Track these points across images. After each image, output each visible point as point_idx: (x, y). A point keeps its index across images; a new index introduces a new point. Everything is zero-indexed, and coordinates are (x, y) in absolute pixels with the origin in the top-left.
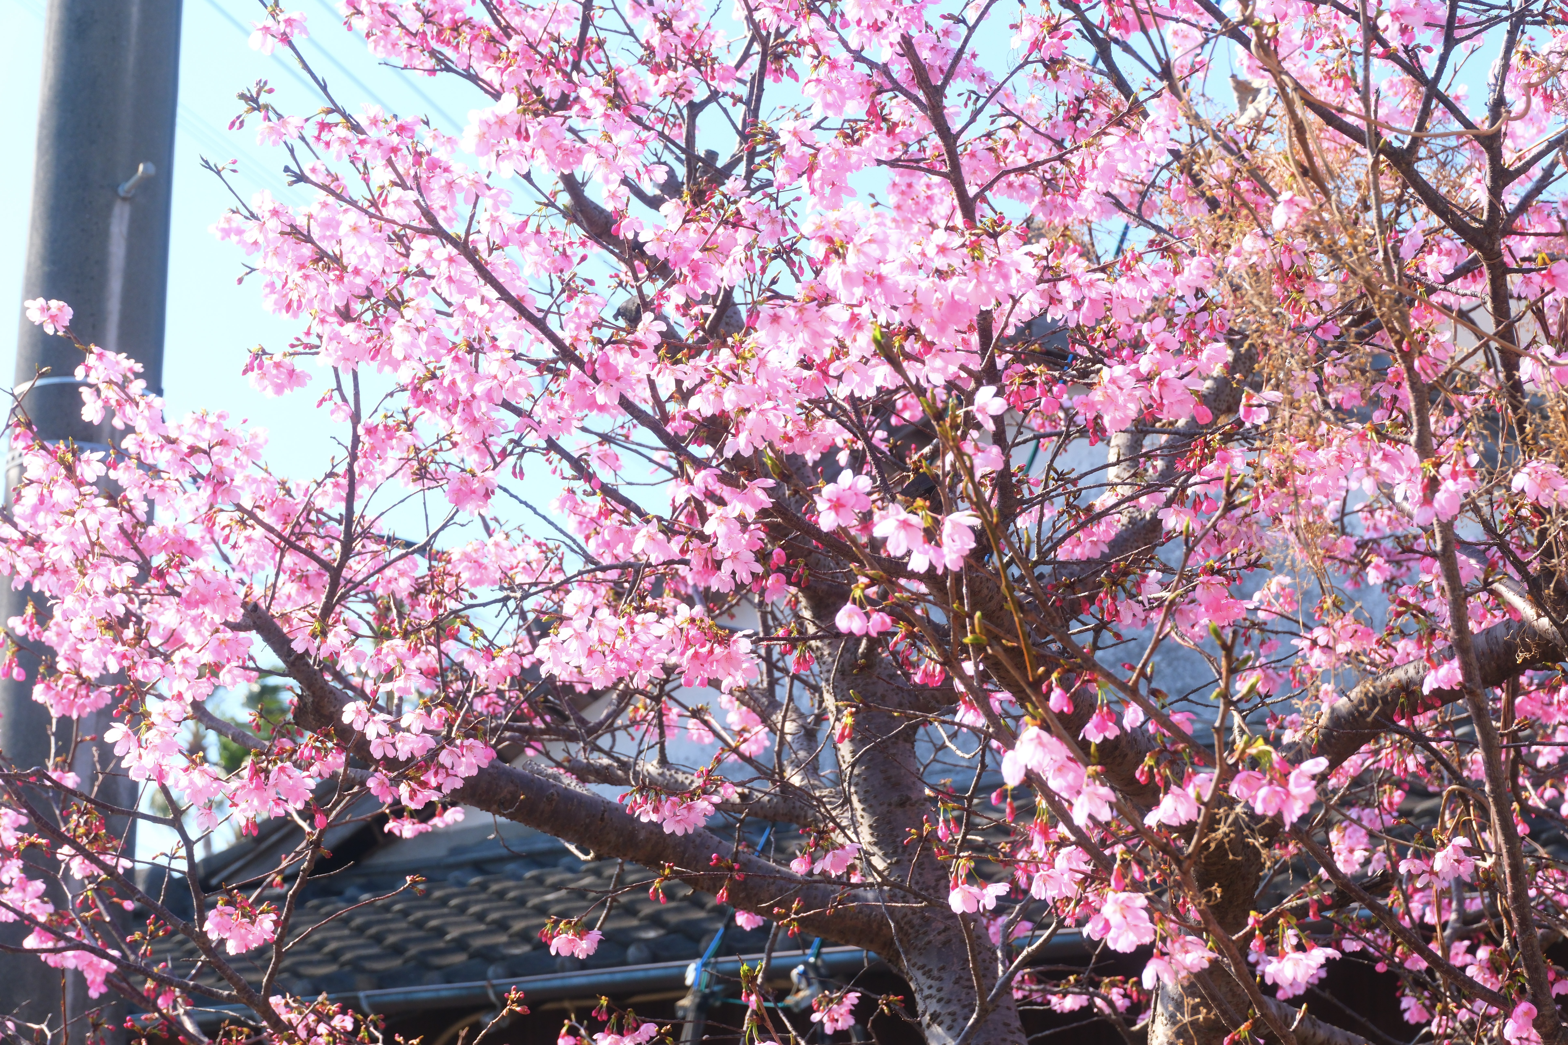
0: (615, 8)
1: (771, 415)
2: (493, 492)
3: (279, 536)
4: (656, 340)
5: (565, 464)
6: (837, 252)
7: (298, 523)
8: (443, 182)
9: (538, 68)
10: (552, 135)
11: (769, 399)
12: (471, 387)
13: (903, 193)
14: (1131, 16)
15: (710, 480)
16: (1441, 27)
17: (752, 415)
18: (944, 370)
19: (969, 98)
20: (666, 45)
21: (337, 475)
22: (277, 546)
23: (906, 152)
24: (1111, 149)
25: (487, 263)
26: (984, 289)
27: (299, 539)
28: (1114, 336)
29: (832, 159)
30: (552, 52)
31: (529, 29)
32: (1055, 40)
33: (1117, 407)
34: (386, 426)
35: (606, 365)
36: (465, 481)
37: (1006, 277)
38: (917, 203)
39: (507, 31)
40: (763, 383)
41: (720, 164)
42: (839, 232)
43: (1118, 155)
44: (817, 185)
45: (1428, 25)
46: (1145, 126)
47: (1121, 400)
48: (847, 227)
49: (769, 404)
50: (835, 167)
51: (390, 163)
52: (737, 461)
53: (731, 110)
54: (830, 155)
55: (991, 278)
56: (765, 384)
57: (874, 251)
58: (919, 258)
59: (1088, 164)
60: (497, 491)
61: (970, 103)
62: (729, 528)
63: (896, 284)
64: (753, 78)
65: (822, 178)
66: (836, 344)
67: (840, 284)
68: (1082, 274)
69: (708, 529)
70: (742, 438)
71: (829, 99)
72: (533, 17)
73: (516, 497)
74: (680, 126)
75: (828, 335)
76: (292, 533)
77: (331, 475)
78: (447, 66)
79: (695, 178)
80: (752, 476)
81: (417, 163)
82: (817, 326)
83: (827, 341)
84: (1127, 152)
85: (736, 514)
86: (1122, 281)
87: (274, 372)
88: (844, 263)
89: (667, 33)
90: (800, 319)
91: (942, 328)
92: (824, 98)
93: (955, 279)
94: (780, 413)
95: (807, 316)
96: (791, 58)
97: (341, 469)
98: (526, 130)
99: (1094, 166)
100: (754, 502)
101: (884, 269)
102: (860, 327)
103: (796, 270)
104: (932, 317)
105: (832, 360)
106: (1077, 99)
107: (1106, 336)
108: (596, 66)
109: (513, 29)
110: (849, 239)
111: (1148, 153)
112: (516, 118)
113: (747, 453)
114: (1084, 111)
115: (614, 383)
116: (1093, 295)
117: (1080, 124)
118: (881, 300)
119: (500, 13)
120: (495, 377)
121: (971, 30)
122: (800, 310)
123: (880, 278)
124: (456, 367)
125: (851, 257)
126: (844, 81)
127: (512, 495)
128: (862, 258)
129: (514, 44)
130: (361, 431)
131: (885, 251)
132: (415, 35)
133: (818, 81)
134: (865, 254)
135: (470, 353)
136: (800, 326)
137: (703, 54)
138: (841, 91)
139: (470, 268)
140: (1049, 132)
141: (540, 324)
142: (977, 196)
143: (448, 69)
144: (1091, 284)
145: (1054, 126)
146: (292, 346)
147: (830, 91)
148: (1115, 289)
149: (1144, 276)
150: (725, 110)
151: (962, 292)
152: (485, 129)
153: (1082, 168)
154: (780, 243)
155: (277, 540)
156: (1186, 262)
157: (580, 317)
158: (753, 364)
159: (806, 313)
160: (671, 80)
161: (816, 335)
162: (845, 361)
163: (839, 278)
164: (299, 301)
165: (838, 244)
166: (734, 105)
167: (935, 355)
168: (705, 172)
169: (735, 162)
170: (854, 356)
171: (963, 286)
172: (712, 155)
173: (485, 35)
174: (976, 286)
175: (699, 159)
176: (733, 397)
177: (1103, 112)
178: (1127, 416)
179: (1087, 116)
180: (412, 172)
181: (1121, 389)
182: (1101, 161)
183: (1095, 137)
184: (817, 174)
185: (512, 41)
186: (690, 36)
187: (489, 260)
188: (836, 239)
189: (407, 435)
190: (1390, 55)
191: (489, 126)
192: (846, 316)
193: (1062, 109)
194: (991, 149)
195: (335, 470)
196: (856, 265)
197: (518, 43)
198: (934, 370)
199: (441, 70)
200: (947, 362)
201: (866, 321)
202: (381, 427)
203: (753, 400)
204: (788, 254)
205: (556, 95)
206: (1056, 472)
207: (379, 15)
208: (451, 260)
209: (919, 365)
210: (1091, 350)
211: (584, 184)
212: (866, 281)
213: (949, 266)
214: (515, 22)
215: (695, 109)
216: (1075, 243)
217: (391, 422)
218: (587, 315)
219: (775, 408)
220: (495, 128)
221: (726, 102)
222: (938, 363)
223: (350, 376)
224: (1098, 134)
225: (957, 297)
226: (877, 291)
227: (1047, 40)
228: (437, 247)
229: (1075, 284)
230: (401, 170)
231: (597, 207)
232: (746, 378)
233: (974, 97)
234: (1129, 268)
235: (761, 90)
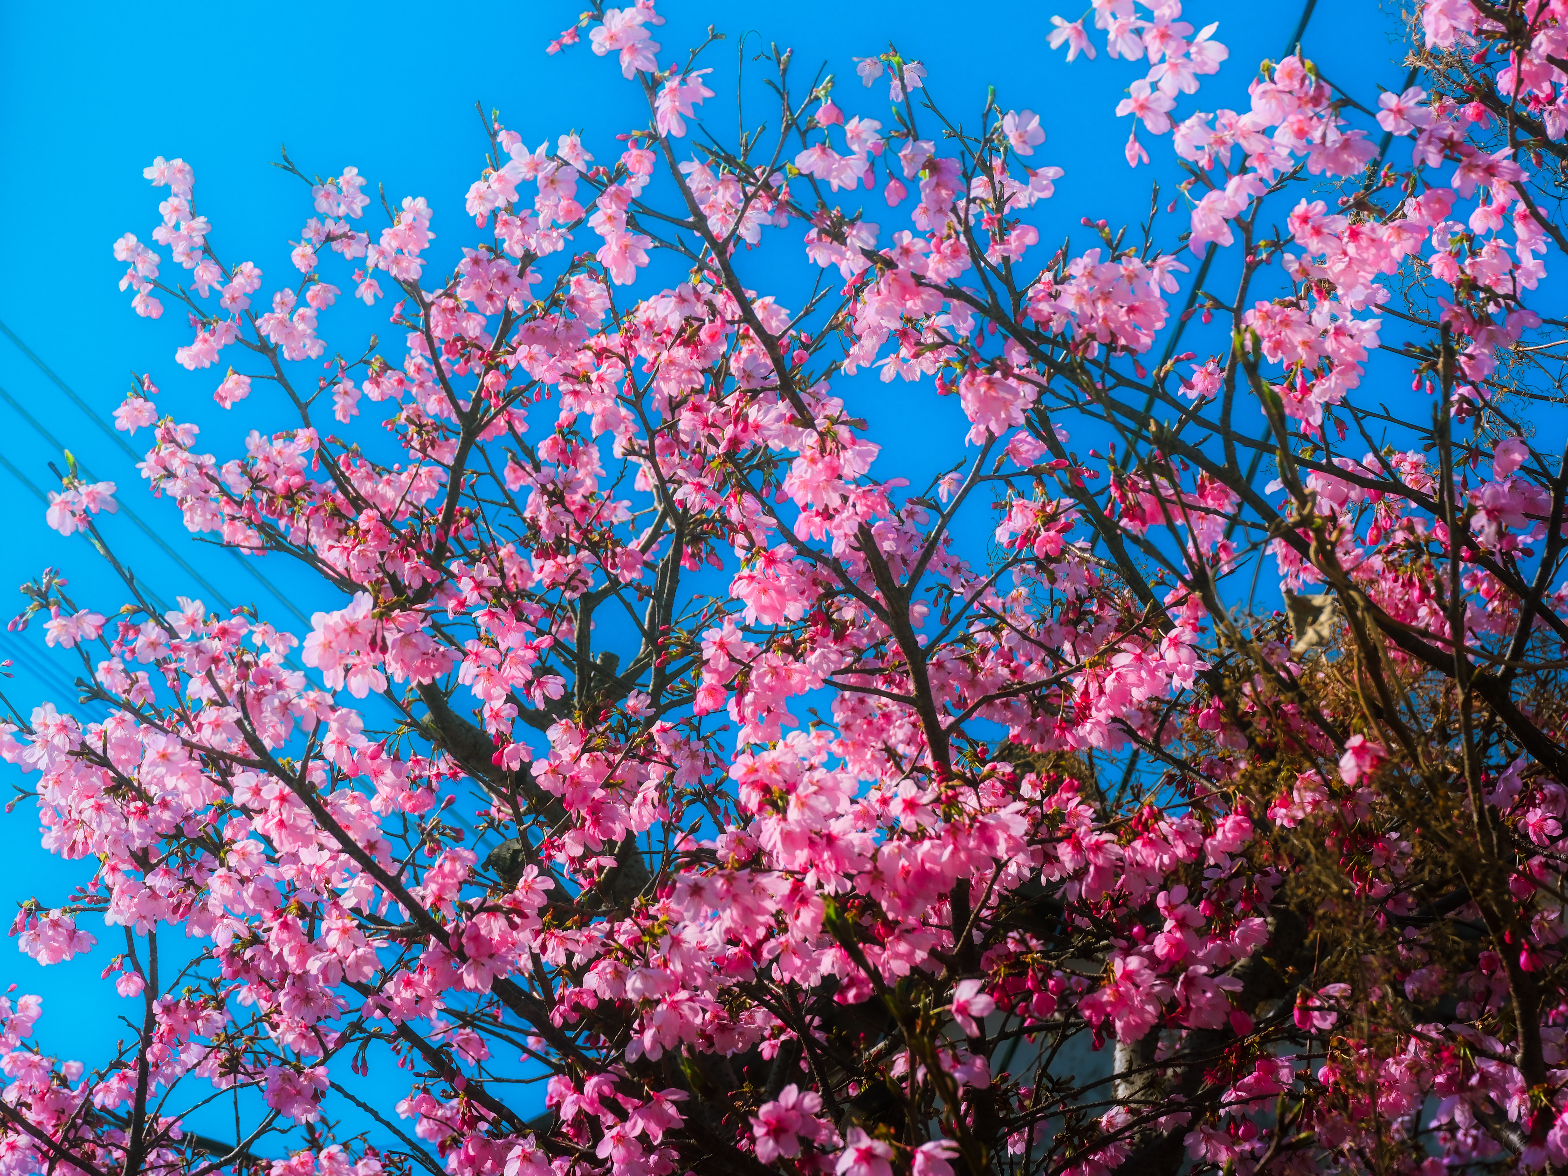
0: (492, 474)
1: (685, 1009)
2: (323, 1094)
3: (48, 1141)
4: (539, 901)
5: (417, 1054)
6: (774, 805)
7: (74, 1125)
8: (276, 702)
9: (392, 549)
10: (416, 646)
11: (684, 987)
12: (302, 962)
13: (853, 710)
14: (1148, 504)
15: (605, 1088)
16: (1544, 519)
17: (662, 1008)
18: (909, 956)
19: (940, 594)
20: (556, 524)
21: (126, 1066)
22: (45, 1155)
23: (857, 660)
24: (1123, 671)
25: (326, 804)
26: (963, 856)
27: (72, 1146)
28: (1124, 904)
29: (767, 679)
30: (413, 531)
31: (383, 497)
32: (1052, 533)
33: (1132, 1010)
34: (188, 1003)
35: (476, 938)
36: (287, 1079)
37: (991, 843)
38: (870, 723)
39: (358, 503)
40: (677, 967)
41: (620, 673)
42: (777, 777)
43: (1131, 678)
44: (748, 711)
45: (1528, 516)
46: (1165, 642)
47: (1137, 1001)
48: (787, 770)
49: (683, 995)
50: (771, 689)
51: (209, 676)
52: (643, 1065)
53: (636, 606)
54: (765, 674)
55: (972, 843)
56: (679, 968)
57: (822, 804)
58: (877, 806)
59: (1093, 688)
60: (331, 1092)
61: (941, 601)
62: (628, 1151)
63: (851, 845)
64: (665, 565)
65: (754, 703)
66: (772, 922)
67: (779, 845)
68: (1086, 834)
69: (602, 1152)
70: (648, 1036)
71: (764, 600)
72: (388, 482)
73: (352, 1098)
74: (570, 620)
75: (763, 911)
76: (65, 1138)
77: (118, 1064)
78: (277, 542)
79: (589, 689)
80: (659, 1086)
81: (243, 676)
82: (748, 900)
83: (761, 919)
84: (1144, 674)
85: (637, 1132)
86: (1138, 844)
87: (50, 933)
88: (785, 819)
89: (557, 508)
90: (728, 890)
91: (907, 905)
92: (757, 601)
93: (927, 844)
94: (697, 1005)
95: (738, 887)
96: (713, 541)
97: (131, 1058)
98: (384, 639)
99: (1101, 692)
100: (662, 1119)
101: (836, 827)
102: (804, 901)
103: (720, 817)
104: (895, 890)
105: (766, 939)
106: (1078, 597)
107: (1115, 904)
108: (466, 543)
109: (365, 501)
110: (791, 788)
111: (1170, 676)
112: (371, 624)
113: (655, 1057)
114: (1086, 613)
115: (486, 960)
116: (1100, 861)
117: (1081, 628)
118: (831, 866)
119: (348, 480)
120: (334, 950)
121: (946, 518)
122: (730, 879)
123: (831, 840)
124: (285, 936)
125: (793, 813)
126: (783, 579)
127: (347, 1096)
128: (808, 813)
129: (365, 520)
130: (156, 1008)
131: (835, 802)
132: (240, 504)
133: (751, 578)
134: (812, 809)
135: (302, 918)
136: (729, 900)
137: (602, 535)
138: (780, 592)
139: (305, 810)
140: (1041, 638)
141: (394, 885)
142: (952, 728)
143: (280, 547)
144: (1098, 847)
145: (1048, 631)
146: (75, 899)
147: (765, 591)
148: (1128, 853)
149: (1165, 839)
150: (628, 606)
151: (935, 860)
152: (332, 637)
153: (1086, 693)
154: (701, 783)
155: (45, 1148)
156: (1219, 821)
157: (444, 877)
158: (665, 942)
159: (735, 883)
160: (559, 567)
161: (748, 912)
162: (782, 939)
163: (777, 837)
164: (86, 843)
165: (777, 794)
166: (640, 599)
167: (899, 938)
168: (602, 681)
169: (641, 668)
170: (794, 935)
171: (937, 852)
172: (610, 659)
173: (329, 506)
174: (953, 853)
175: (594, 666)
176: (639, 984)
177: (1110, 614)
178: (1144, 1021)
179: (1090, 619)
180: (236, 687)
181: (1137, 986)
182: (1110, 683)
183: (1101, 655)
184: (749, 698)
185: (363, 517)
186: (584, 509)
187: (329, 798)
188: (774, 788)
189: (216, 1015)
190: (1479, 557)
191: (337, 635)
192: (785, 887)
193: (1058, 610)
194: (966, 659)
195: (123, 1059)
196: (798, 822)
197: (370, 519)
198: (897, 956)
199: (271, 548)
200: (914, 947)
201: (812, 894)
202: (182, 1004)
203: (664, 989)
204: (710, 797)
205: (417, 584)
206: (1050, 1079)
207: (195, 476)
208: (283, 799)
209: (877, 949)
210: (1095, 921)
211: (448, 694)
212: (812, 844)
213: (918, 824)
214: (366, 489)
215: (590, 601)
216: (1072, 776)
217: (197, 999)
218: (453, 873)
219: (691, 999)
220: (345, 637)
221: (630, 595)
222: (903, 947)
223: (146, 941)
224: (1105, 651)
225: (928, 866)
226: (826, 856)
227: (1043, 532)
228: (266, 783)
229: (1077, 847)
230: (221, 683)
231: (463, 723)
232: (655, 958)
233: (946, 592)
234: (1146, 828)
235: (675, 581)
